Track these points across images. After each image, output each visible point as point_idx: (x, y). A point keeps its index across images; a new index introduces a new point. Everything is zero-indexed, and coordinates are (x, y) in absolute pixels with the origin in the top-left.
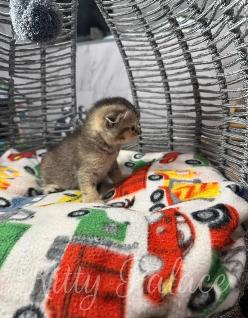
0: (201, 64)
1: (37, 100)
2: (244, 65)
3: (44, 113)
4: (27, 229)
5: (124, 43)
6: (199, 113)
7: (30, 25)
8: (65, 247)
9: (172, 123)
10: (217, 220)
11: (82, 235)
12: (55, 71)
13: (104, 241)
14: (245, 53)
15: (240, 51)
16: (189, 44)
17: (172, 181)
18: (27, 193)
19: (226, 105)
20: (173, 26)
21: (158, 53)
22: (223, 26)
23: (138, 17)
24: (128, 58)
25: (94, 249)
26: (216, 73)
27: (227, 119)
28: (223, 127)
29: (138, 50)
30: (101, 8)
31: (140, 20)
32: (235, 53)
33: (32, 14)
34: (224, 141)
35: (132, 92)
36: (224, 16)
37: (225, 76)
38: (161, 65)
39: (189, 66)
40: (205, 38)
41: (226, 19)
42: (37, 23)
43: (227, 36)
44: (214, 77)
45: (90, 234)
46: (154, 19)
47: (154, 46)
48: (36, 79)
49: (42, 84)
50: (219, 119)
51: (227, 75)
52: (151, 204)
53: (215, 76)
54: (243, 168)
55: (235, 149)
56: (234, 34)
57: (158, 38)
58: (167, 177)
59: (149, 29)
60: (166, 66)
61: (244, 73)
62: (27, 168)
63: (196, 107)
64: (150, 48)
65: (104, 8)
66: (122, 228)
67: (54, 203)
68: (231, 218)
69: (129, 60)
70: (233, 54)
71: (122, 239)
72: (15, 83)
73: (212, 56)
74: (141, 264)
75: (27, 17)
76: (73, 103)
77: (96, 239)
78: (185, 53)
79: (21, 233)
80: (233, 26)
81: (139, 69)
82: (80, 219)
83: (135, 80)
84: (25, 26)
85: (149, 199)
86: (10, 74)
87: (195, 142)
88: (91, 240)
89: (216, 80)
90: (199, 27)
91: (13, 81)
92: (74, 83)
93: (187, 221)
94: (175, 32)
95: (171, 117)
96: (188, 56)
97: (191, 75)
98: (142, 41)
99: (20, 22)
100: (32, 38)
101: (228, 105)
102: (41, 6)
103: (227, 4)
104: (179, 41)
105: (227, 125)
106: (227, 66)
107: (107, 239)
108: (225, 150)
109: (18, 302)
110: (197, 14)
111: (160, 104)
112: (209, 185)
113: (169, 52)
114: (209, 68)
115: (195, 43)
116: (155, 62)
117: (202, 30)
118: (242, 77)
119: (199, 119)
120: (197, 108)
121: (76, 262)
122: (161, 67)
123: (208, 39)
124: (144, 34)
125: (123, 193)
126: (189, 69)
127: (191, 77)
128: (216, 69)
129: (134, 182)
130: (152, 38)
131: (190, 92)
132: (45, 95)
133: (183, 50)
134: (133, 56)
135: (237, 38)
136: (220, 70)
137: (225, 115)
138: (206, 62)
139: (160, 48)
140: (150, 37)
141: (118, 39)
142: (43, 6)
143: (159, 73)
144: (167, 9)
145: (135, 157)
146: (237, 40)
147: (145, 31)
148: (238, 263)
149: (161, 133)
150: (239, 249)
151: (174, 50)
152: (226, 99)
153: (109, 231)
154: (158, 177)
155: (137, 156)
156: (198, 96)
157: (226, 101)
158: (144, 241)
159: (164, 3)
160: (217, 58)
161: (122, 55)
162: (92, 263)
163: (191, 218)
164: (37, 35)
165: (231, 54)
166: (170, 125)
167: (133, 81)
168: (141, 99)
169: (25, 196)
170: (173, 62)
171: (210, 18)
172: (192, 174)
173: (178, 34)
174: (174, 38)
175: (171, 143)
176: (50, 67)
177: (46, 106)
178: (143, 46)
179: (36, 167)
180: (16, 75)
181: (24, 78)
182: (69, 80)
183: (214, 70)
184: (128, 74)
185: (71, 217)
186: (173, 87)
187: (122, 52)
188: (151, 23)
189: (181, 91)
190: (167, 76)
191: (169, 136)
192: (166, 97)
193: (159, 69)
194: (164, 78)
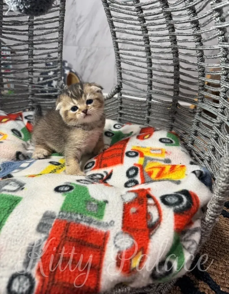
0: (184, 49)
1: (24, 62)
2: (224, 62)
3: (30, 76)
4: (19, 202)
5: (112, 13)
6: (176, 93)
8: (52, 222)
9: (151, 98)
10: (181, 206)
11: (68, 212)
13: (86, 219)
14: (227, 51)
15: (223, 49)
16: (176, 27)
17: (146, 159)
18: (15, 157)
19: (202, 92)
20: (163, 6)
21: (145, 29)
22: (210, 20)
24: (116, 29)
25: (77, 226)
26: (198, 61)
27: (201, 105)
28: (196, 111)
29: (126, 23)
32: (218, 48)
34: (196, 123)
35: (117, 63)
36: (213, 11)
37: (205, 66)
38: (147, 41)
39: (173, 48)
40: (192, 25)
41: (214, 15)
43: (213, 30)
44: (194, 64)
45: (74, 211)
47: (142, 22)
48: (24, 41)
49: (29, 46)
50: (194, 102)
51: (207, 66)
52: (127, 180)
53: (196, 62)
54: (208, 152)
55: (204, 133)
56: (220, 31)
57: (147, 15)
58: (142, 155)
60: (151, 43)
62: (13, 131)
63: (174, 87)
64: (138, 22)
66: (101, 205)
67: (41, 174)
68: (193, 205)
69: (117, 31)
70: (215, 48)
71: (101, 217)
73: (196, 44)
74: (116, 240)
77: (79, 217)
78: (171, 35)
79: (14, 206)
80: (220, 25)
82: (66, 194)
83: (120, 51)
85: (125, 174)
87: (169, 119)
88: (75, 217)
89: (196, 67)
90: (188, 14)
92: (61, 47)
93: (156, 204)
94: (164, 13)
95: (150, 92)
96: (173, 38)
97: (173, 56)
98: (131, 15)
100: (23, 11)
104: (166, 22)
105: (200, 110)
106: (208, 57)
107: (88, 216)
108: (194, 132)
109: (13, 268)
111: (142, 78)
112: (177, 167)
113: (155, 30)
114: (192, 55)
115: (181, 27)
116: (141, 38)
117: (190, 18)
118: (221, 72)
119: (176, 99)
120: (175, 89)
121: (62, 236)
122: (146, 43)
123: (194, 27)
124: (133, 8)
125: (102, 165)
126: (173, 51)
127: (173, 58)
128: (198, 57)
129: (113, 156)
130: (140, 13)
131: (171, 72)
133: (170, 32)
134: (121, 28)
135: (222, 35)
136: (202, 59)
137: (200, 101)
138: (189, 48)
139: (148, 25)
140: (139, 12)
141: (107, 8)
143: (144, 48)
145: (114, 127)
146: (221, 37)
147: (135, 5)
148: (194, 242)
150: (196, 230)
151: (161, 30)
152: (203, 86)
153: (90, 209)
154: (134, 154)
155: (117, 126)
156: (178, 78)
157: (203, 88)
158: (119, 219)
160: (200, 48)
161: (110, 25)
162: (76, 238)
163: (160, 202)
164: (28, 8)
165: (213, 47)
166: (149, 99)
167: (118, 52)
168: (124, 71)
169: (13, 160)
170: (158, 40)
171: (199, 9)
172: (164, 153)
173: (166, 15)
174: (162, 18)
175: (148, 116)
176: (37, 29)
177: (32, 69)
178: (131, 19)
179: (22, 130)
180: (4, 36)
181: (11, 39)
182: (56, 45)
183: (196, 58)
184: (115, 45)
185: (57, 192)
186: (156, 64)
187: (110, 22)
189: (163, 70)
190: (151, 52)
191: (147, 110)
192: (148, 72)
193: (144, 45)
194: (148, 54)
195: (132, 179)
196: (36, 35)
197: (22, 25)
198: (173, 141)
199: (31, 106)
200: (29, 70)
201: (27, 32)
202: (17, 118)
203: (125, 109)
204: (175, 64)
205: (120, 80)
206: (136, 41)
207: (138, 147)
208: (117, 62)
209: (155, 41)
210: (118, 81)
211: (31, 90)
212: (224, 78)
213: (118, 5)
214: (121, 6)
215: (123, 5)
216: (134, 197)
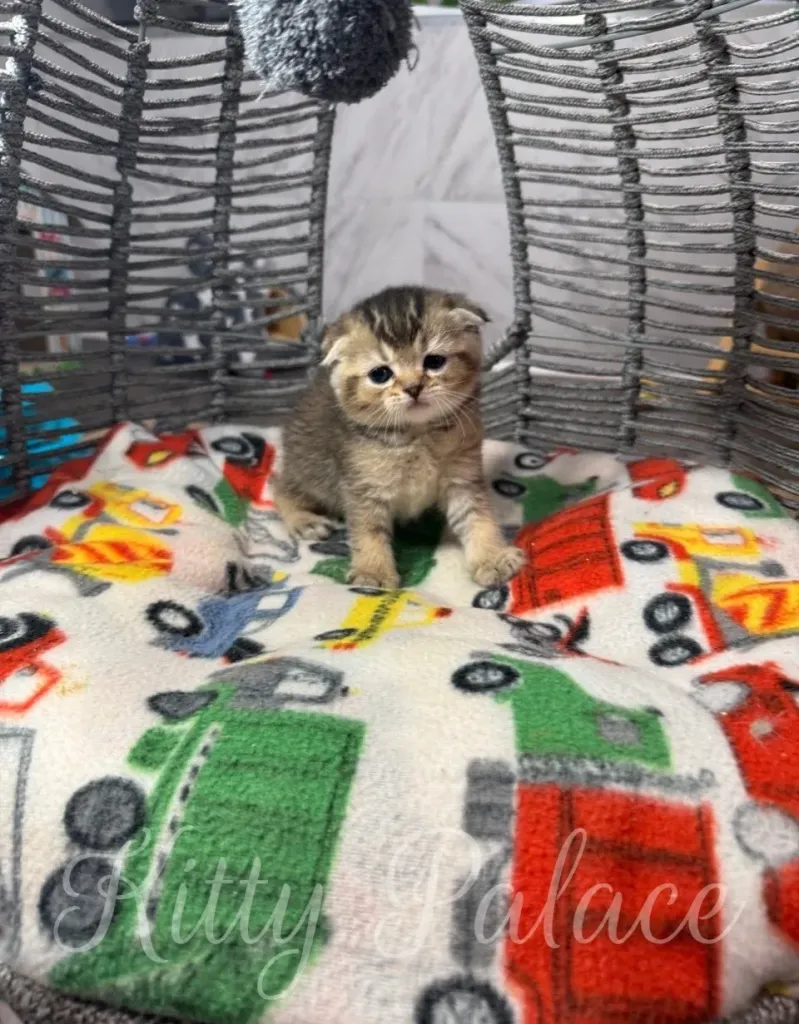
0: (787, 195)
4: (361, 738)
5: (507, 83)
6: (743, 342)
7: (319, 42)
8: (508, 795)
9: (640, 361)
11: (547, 756)
16: (753, 124)
17: (704, 566)
20: (712, 59)
21: (626, 135)
24: (515, 137)
29: (558, 116)
31: (591, 18)
35: (514, 248)
38: (632, 174)
39: (736, 194)
42: (348, 38)
45: (569, 750)
46: (643, 22)
47: (617, 111)
48: (202, 186)
49: (218, 203)
57: (639, 88)
58: (682, 554)
59: (613, 53)
60: (645, 180)
63: (735, 323)
64: (603, 113)
69: (518, 142)
75: (311, 14)
76: (312, 271)
77: (592, 767)
78: (731, 151)
81: (548, 175)
82: (506, 697)
83: (528, 210)
84: (298, 46)
85: (641, 620)
86: (120, 166)
88: (579, 770)
91: (130, 189)
92: (319, 202)
94: (715, 80)
95: (640, 342)
96: (740, 162)
97: (736, 220)
98: (579, 88)
99: (283, 30)
100: (314, 88)
104: (719, 108)
111: (608, 295)
113: (670, 136)
115: (782, 126)
116: (612, 162)
119: (741, 360)
120: (740, 327)
122: (630, 181)
124: (591, 66)
125: (540, 595)
126: (736, 204)
127: (736, 226)
129: (574, 561)
130: (616, 82)
131: (721, 274)
132: (227, 239)
133: (728, 140)
134: (537, 133)
139: (637, 120)
140: (611, 80)
141: (491, 68)
143: (619, 197)
145: (519, 463)
147: (598, 56)
151: (695, 135)
154: (652, 550)
155: (527, 461)
156: (749, 291)
161: (496, 124)
164: (336, 76)
166: (635, 365)
167: (522, 211)
168: (543, 274)
169: (221, 591)
170: (678, 170)
172: (752, 542)
173: (721, 87)
174: (703, 98)
175: (631, 423)
176: (248, 145)
178: (579, 103)
179: (219, 489)
180: (140, 172)
181: (164, 180)
182: (305, 194)
184: (510, 190)
185: (469, 694)
186: (663, 248)
187: (498, 113)
188: (625, 34)
189: (692, 266)
190: (643, 208)
191: (627, 401)
192: (631, 276)
193: (622, 185)
194: (634, 216)
195: (671, 635)
196: (240, 166)
197: (202, 132)
198: (761, 500)
199: (220, 406)
200: (218, 283)
201: (212, 157)
202: (191, 450)
203: (542, 403)
205: (526, 307)
206: (591, 174)
207: (652, 525)
208: (516, 244)
209: (665, 172)
210: (517, 310)
211: (223, 352)
213: (534, 59)
214: (544, 61)
215: (553, 56)
216: (740, 694)
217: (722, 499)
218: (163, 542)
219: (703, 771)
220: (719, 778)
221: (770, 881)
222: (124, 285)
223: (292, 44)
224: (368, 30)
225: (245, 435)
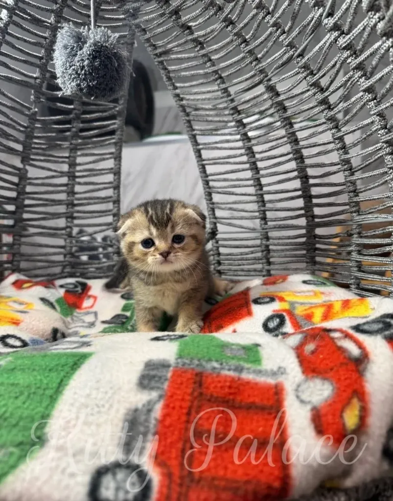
1: (60, 203)
3: (69, 224)
4: (89, 356)
6: (311, 219)
7: (85, 71)
8: (167, 372)
9: (268, 238)
11: (192, 358)
12: (90, 163)
14: (385, 119)
15: (378, 117)
16: (295, 121)
17: (292, 304)
18: (52, 336)
19: (355, 199)
20: (273, 97)
21: (246, 138)
22: (351, 86)
23: (219, 87)
24: (201, 147)
26: (338, 156)
27: (359, 219)
28: (352, 232)
30: (166, 75)
31: (223, 91)
32: (370, 121)
33: (91, 57)
34: (356, 252)
35: (206, 195)
36: (354, 71)
37: (352, 157)
38: (251, 155)
39: (294, 152)
40: (321, 108)
41: (356, 76)
42: (96, 68)
44: (334, 163)
46: (243, 88)
47: (240, 128)
48: (61, 172)
49: (69, 180)
51: (357, 155)
55: (375, 260)
56: (369, 94)
58: (282, 299)
59: (235, 103)
60: (257, 156)
61: (385, 146)
62: (43, 300)
65: (171, 75)
69: (202, 149)
70: (365, 123)
72: (29, 175)
73: (331, 132)
74: (299, 394)
76: (115, 211)
78: (289, 134)
79: (81, 360)
81: (215, 162)
83: (210, 178)
84: (77, 73)
86: (22, 162)
87: (307, 262)
88: (208, 366)
89: (339, 166)
90: (313, 93)
91: (27, 171)
92: (117, 181)
93: (347, 336)
94: (276, 105)
95: (266, 229)
96: (293, 138)
97: (297, 164)
99: (70, 67)
100: (85, 90)
101: (359, 199)
102: (104, 47)
103: (357, 56)
104: (280, 116)
105: (359, 229)
106: (356, 142)
108: (357, 267)
110: (309, 77)
111: (249, 210)
112: (353, 301)
113: (263, 134)
114: (327, 150)
116: (243, 151)
117: (317, 98)
118: (383, 152)
119: (311, 226)
120: (308, 212)
122: (251, 157)
123: (325, 109)
125: (214, 328)
126: (295, 156)
127: (298, 167)
128: (338, 150)
129: (230, 310)
130: (238, 116)
131: (295, 190)
132: (73, 196)
133: (286, 129)
134: (209, 144)
135: (373, 100)
136: (344, 151)
137: (354, 214)
138: (321, 143)
139: (250, 130)
140: (236, 115)
141: (187, 118)
142: (107, 47)
143: (247, 166)
144: (264, 75)
146: (372, 102)
147: (228, 106)
149: (252, 252)
151: (272, 130)
152: (354, 191)
154: (267, 299)
156: (308, 195)
157: (355, 194)
158: (292, 363)
159: (261, 65)
160: (341, 134)
161: (192, 142)
163: (351, 332)
166: (265, 240)
167: (208, 179)
168: (219, 205)
170: (269, 148)
171: (330, 80)
172: (319, 294)
173: (278, 108)
175: (268, 267)
176: (83, 155)
177: (72, 213)
179: (58, 301)
180: (33, 164)
183: (336, 152)
184: (201, 170)
185: (158, 341)
186: (269, 185)
187: (192, 137)
188: (238, 94)
189: (282, 190)
190: (258, 169)
191: (264, 257)
192: (257, 200)
193: (248, 160)
194: (254, 173)
197: (61, 149)
198: (325, 282)
199: (68, 272)
200: (68, 215)
201: (67, 160)
202: (48, 286)
204: (301, 174)
205: (214, 220)
208: (207, 193)
209: (265, 150)
210: (210, 222)
212: (390, 158)
216: (301, 338)
217: (305, 282)
218: (19, 316)
219: (280, 368)
220: (288, 370)
221: (314, 412)
222: (22, 214)
223: (74, 72)
224: (106, 66)
225: (77, 282)
